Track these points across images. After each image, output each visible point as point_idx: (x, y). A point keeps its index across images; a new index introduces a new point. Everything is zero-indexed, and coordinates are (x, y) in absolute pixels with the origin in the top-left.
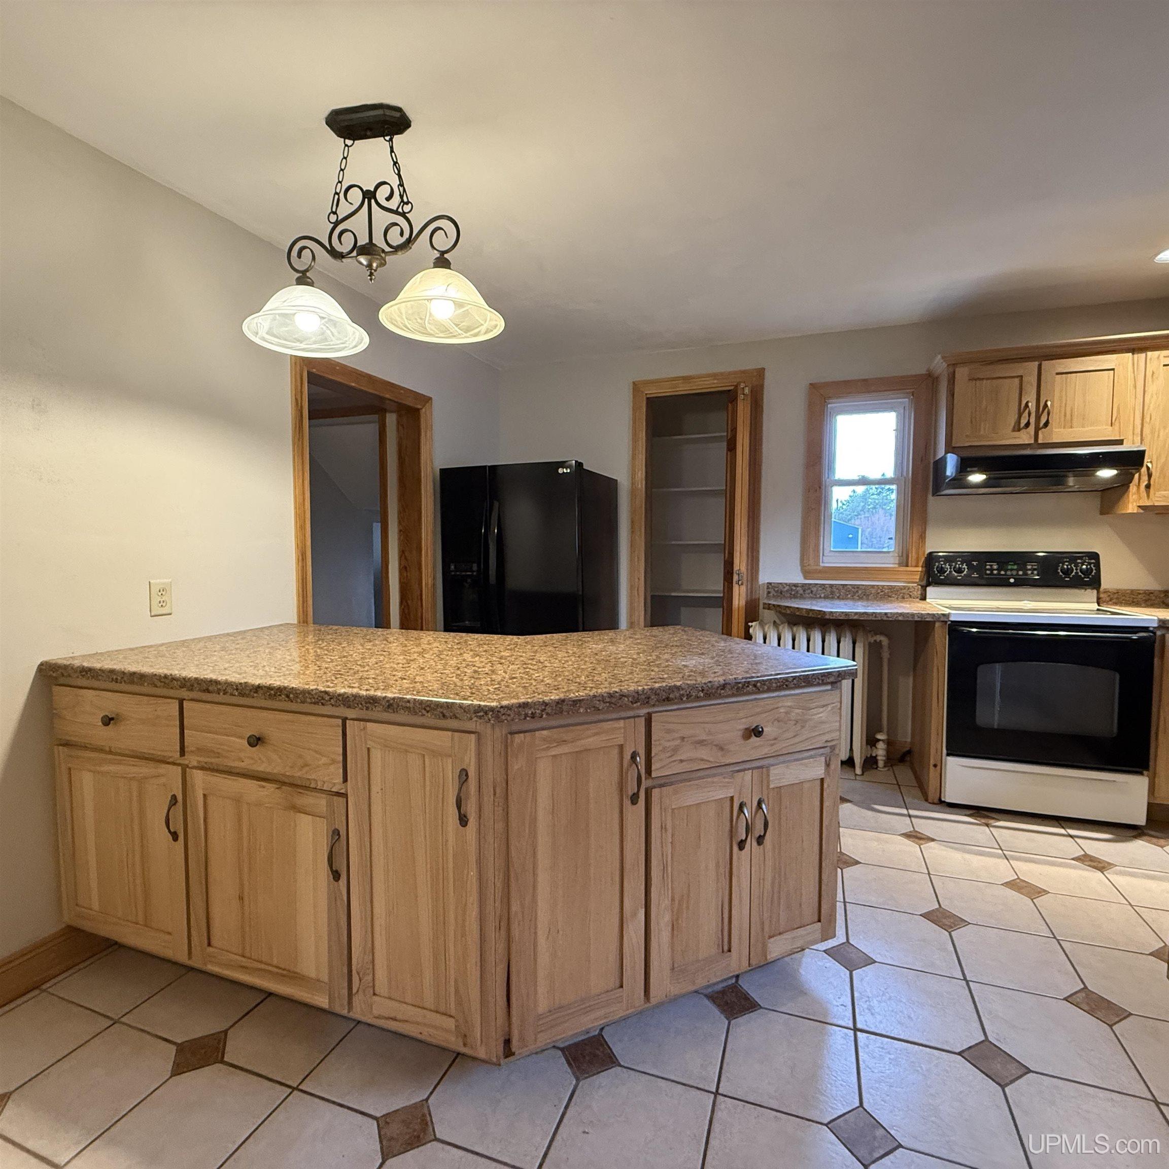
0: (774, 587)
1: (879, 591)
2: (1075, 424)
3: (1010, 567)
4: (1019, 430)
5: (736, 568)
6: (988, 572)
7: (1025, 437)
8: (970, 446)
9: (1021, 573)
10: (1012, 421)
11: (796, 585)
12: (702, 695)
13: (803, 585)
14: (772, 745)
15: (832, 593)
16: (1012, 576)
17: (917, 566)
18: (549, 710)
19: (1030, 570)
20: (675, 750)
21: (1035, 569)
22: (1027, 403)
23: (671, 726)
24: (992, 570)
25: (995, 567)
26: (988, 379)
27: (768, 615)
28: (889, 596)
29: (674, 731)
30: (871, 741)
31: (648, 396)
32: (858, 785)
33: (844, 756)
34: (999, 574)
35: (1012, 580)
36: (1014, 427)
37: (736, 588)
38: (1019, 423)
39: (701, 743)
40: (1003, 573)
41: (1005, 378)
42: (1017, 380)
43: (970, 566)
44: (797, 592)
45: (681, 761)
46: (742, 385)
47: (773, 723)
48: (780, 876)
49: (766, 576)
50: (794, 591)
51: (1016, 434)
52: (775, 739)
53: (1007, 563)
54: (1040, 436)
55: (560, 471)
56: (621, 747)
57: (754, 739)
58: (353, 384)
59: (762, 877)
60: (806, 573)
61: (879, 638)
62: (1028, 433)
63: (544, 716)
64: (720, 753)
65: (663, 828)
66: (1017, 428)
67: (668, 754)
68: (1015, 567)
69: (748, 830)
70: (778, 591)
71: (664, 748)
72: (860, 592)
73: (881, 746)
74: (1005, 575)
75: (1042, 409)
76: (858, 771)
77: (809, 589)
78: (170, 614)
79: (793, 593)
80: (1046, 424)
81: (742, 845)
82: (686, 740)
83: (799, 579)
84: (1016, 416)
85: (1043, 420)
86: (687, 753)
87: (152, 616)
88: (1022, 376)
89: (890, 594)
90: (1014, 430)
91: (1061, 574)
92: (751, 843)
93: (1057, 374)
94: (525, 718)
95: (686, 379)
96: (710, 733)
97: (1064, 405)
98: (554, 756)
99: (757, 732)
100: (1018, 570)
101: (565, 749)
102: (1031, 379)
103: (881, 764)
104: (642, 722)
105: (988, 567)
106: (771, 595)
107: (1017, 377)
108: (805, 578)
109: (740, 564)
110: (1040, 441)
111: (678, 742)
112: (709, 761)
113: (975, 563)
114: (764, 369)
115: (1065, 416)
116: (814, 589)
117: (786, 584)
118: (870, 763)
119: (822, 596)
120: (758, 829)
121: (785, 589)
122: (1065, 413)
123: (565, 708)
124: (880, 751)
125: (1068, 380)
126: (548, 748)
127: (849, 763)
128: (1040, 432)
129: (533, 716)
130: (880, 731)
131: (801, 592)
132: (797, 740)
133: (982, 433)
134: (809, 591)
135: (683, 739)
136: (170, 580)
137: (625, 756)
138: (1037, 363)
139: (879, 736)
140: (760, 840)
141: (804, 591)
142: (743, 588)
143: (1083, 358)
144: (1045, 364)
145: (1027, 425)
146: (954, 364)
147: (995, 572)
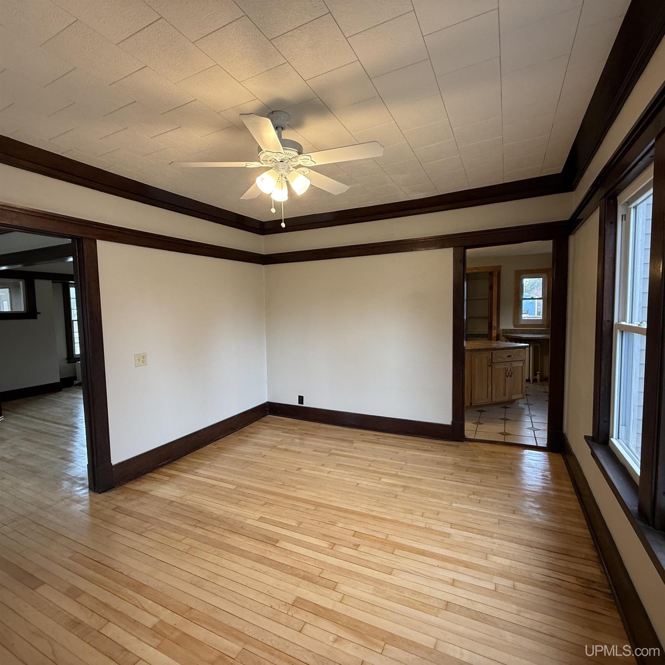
5: (493, 325)
13: (514, 329)
14: (513, 359)
15: (523, 332)
27: (503, 338)
28: (540, 333)
29: (496, 355)
30: (535, 374)
32: (532, 385)
33: (527, 378)
37: (493, 331)
45: (497, 360)
46: (494, 270)
47: (513, 354)
49: (502, 327)
50: (511, 331)
56: (488, 357)
57: (509, 358)
59: (511, 383)
61: (537, 344)
64: (504, 359)
65: (494, 372)
67: (495, 359)
69: (509, 374)
70: (506, 331)
72: (532, 331)
73: (538, 375)
76: (531, 382)
81: (507, 377)
82: (498, 357)
83: (512, 328)
92: (509, 377)
95: (476, 268)
96: (502, 356)
99: (510, 356)
101: (479, 356)
103: (538, 381)
104: (491, 353)
106: (504, 332)
108: (515, 327)
109: (494, 324)
112: (502, 361)
114: (501, 266)
117: (508, 329)
118: (535, 381)
119: (520, 332)
120: (510, 374)
121: (508, 331)
124: (538, 377)
127: (528, 381)
130: (538, 371)
132: (517, 358)
134: (516, 331)
137: (488, 359)
139: (538, 373)
140: (511, 376)
141: (514, 331)
142: (495, 331)
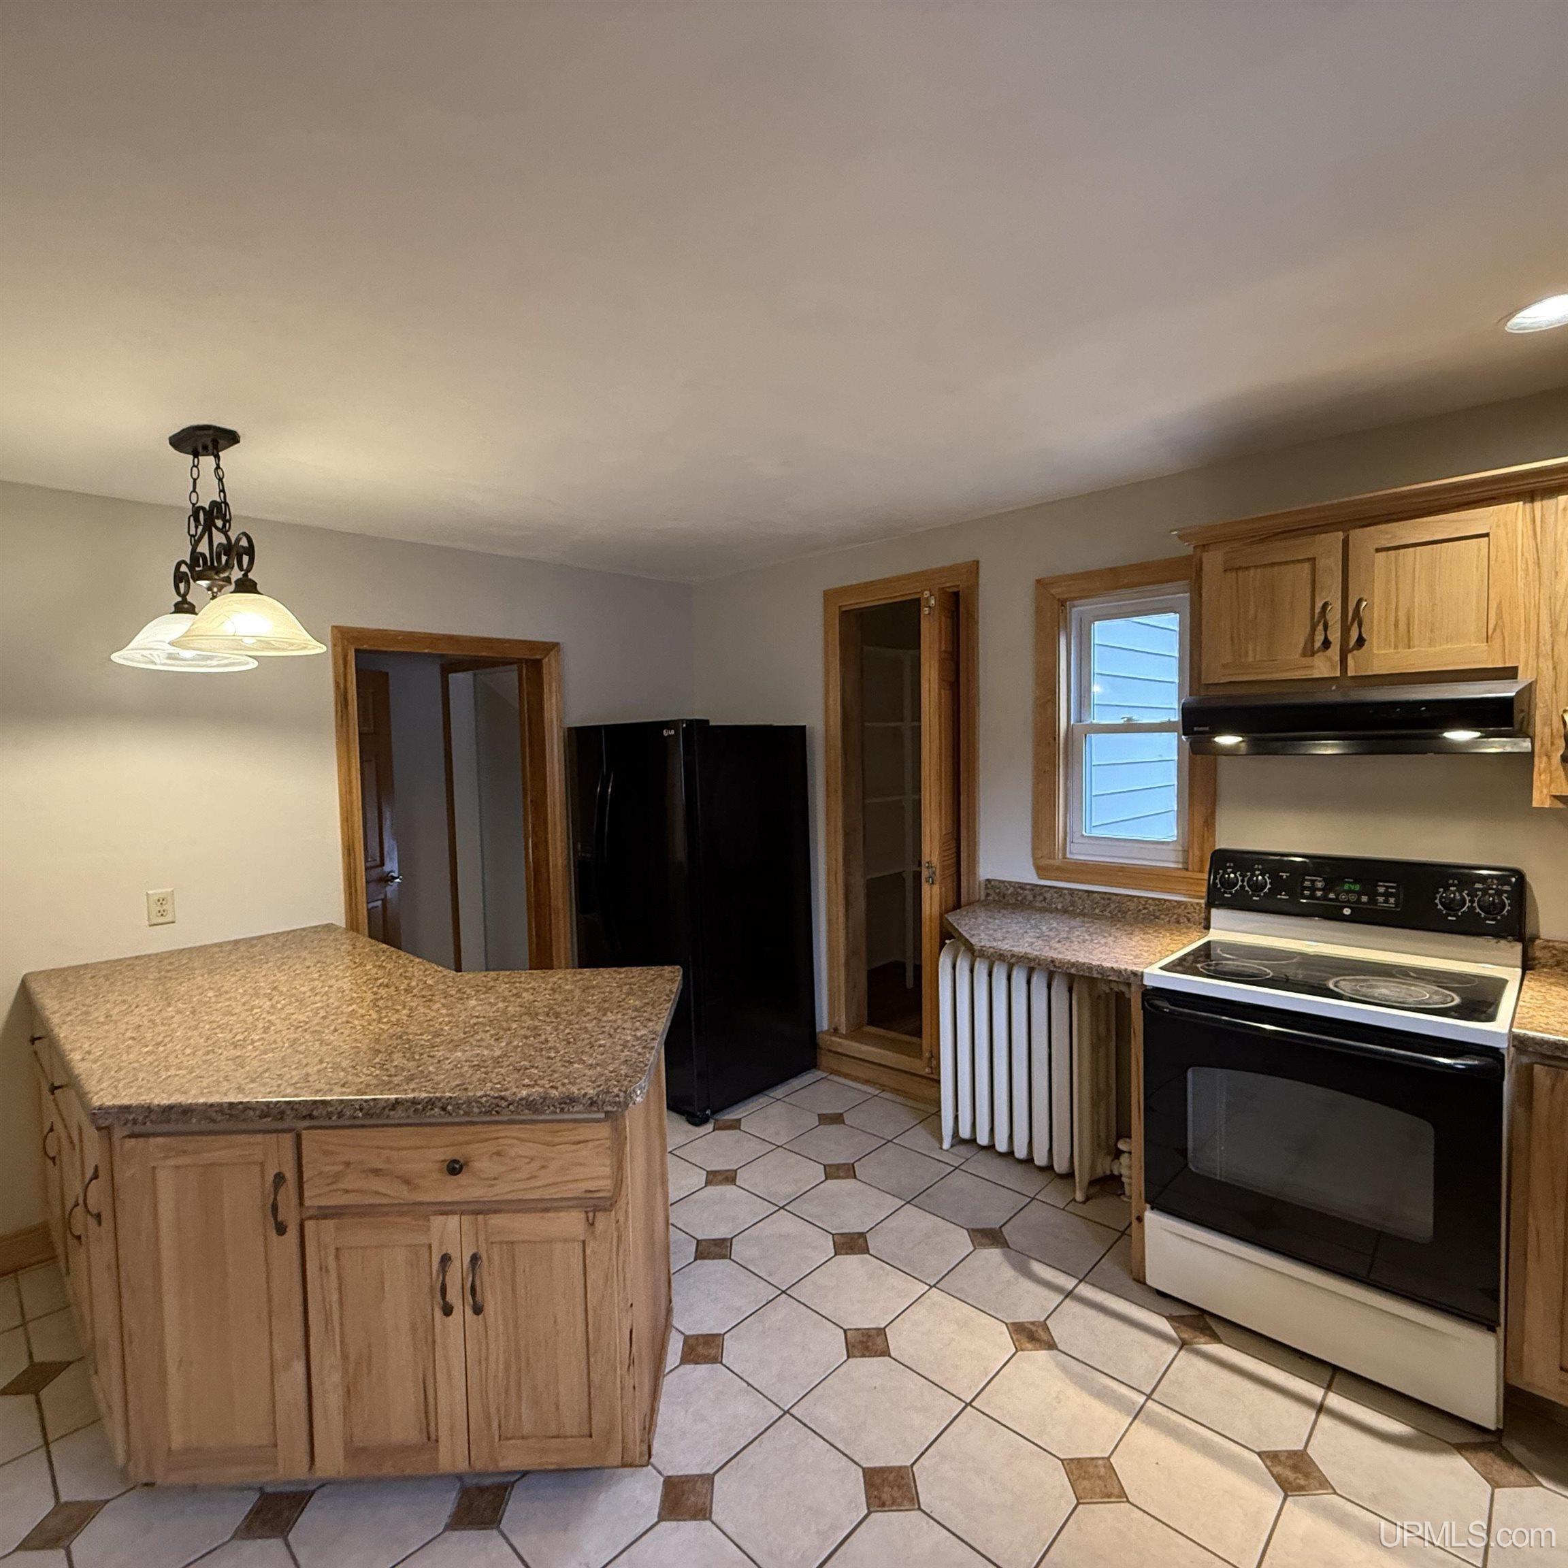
0: (994, 887)
1: (1141, 907)
2: (1415, 641)
3: (1346, 887)
4: (1313, 654)
5: (924, 859)
6: (1307, 893)
7: (1323, 667)
8: (1230, 682)
9: (1364, 899)
10: (1299, 636)
11: (1022, 886)
12: (360, 1115)
13: (1034, 887)
14: (491, 1186)
16: (1347, 904)
17: (1201, 871)
18: (153, 1117)
19: (1381, 895)
20: (337, 1177)
21: (1392, 895)
22: (1325, 605)
23: (330, 1148)
24: (1313, 889)
25: (1319, 885)
26: (1256, 567)
28: (1157, 918)
29: (332, 1153)
31: (844, 609)
34: (1325, 898)
35: (1347, 911)
36: (1305, 648)
37: (926, 887)
38: (1313, 642)
39: (376, 1172)
40: (1332, 896)
41: (1286, 563)
42: (1307, 565)
43: (1275, 878)
44: (1025, 898)
45: (347, 1191)
46: (927, 594)
47: (491, 1156)
48: (518, 1358)
50: (1020, 895)
51: (1307, 661)
52: (495, 1179)
53: (1341, 880)
54: (1350, 662)
55: (665, 733)
56: (262, 1165)
57: (459, 1176)
58: (426, 651)
59: (483, 1355)
60: (1041, 870)
62: (1329, 659)
63: (148, 1124)
64: (405, 1188)
65: (323, 1269)
66: (1309, 651)
67: (329, 1181)
68: (1357, 887)
70: (999, 893)
71: (320, 1173)
72: (1113, 906)
73: (1126, 1161)
74: (1336, 900)
75: (1353, 617)
76: (1079, 1195)
77: (1041, 894)
78: (173, 922)
79: (1020, 898)
80: (1361, 642)
81: (450, 1310)
82: (352, 1166)
83: (1029, 876)
84: (1308, 629)
85: (1354, 635)
86: (351, 1182)
87: (150, 926)
88: (1314, 559)
89: (1158, 914)
90: (1304, 655)
91: (1440, 907)
92: (463, 1309)
93: (1378, 550)
94: (125, 1124)
96: (388, 1160)
97: (1394, 606)
98: (178, 1167)
100: (1360, 894)
101: (186, 1160)
102: (1331, 563)
105: (1307, 884)
106: (990, 898)
107: (1309, 560)
108: (1040, 877)
109: (931, 853)
110: (1350, 674)
111: (341, 1168)
112: (389, 1196)
113: (1285, 875)
114: (978, 562)
115: (1396, 625)
116: (1048, 895)
117: (1009, 883)
119: (1059, 907)
121: (1009, 892)
122: (1397, 621)
123: (173, 1117)
124: (1125, 1169)
125: (1401, 558)
126: (166, 1157)
128: (1350, 656)
129: (135, 1122)
131: (1030, 898)
132: (533, 1183)
133: (1250, 659)
134: (1041, 898)
135: (348, 1164)
136: (170, 890)
137: (266, 1177)
138: (1341, 535)
139: (1122, 1146)
140: (477, 1308)
141: (1034, 897)
142: (936, 888)
143: (1425, 519)
144: (1357, 535)
145: (1326, 644)
146: (1204, 546)
147: (1319, 894)
